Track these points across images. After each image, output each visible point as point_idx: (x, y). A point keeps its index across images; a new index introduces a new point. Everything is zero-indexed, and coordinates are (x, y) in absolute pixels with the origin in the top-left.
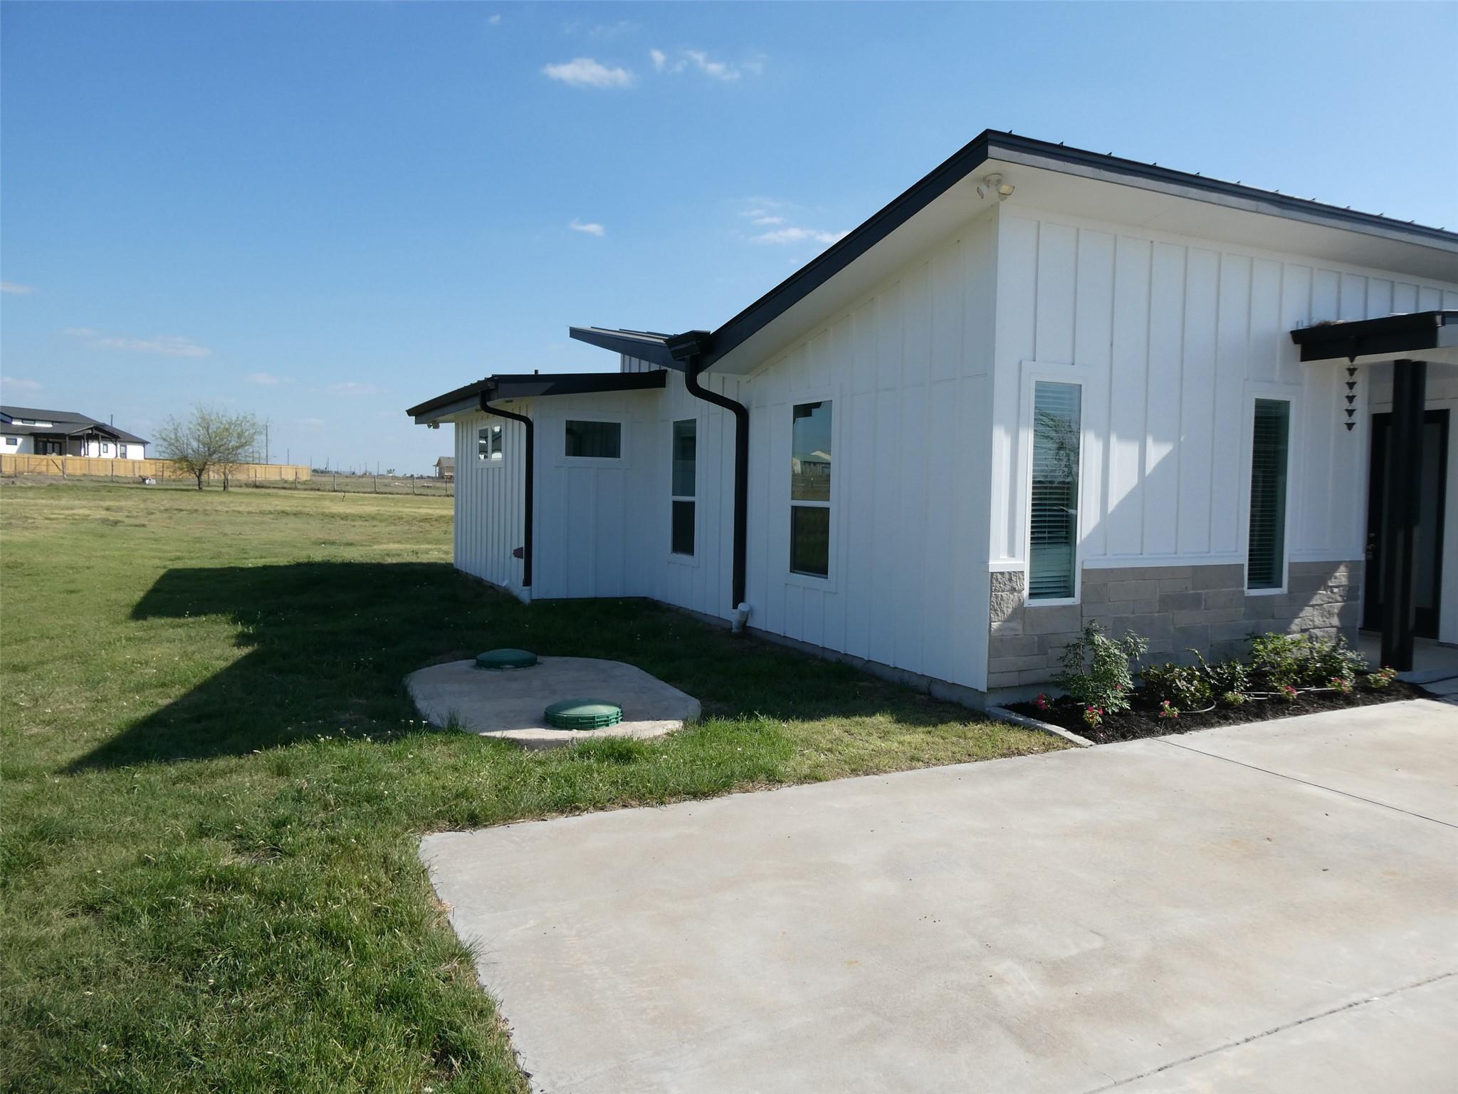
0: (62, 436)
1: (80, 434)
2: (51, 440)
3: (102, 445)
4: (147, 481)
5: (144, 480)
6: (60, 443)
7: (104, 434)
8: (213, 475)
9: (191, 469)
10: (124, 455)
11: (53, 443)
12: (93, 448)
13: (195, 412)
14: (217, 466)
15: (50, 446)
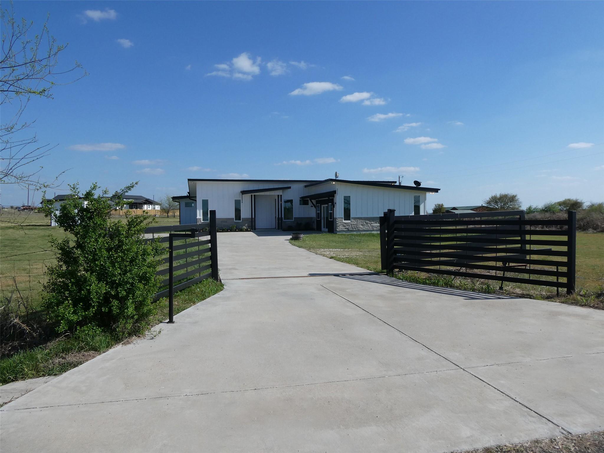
0: (136, 203)
1: (142, 202)
2: (134, 205)
3: (148, 206)
4: (156, 216)
5: (155, 215)
6: (136, 205)
7: (148, 202)
8: (170, 214)
9: (166, 212)
10: (154, 208)
11: (135, 205)
12: (145, 207)
13: (166, 196)
14: (172, 211)
15: (133, 206)
